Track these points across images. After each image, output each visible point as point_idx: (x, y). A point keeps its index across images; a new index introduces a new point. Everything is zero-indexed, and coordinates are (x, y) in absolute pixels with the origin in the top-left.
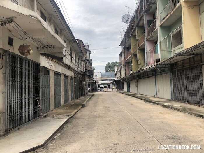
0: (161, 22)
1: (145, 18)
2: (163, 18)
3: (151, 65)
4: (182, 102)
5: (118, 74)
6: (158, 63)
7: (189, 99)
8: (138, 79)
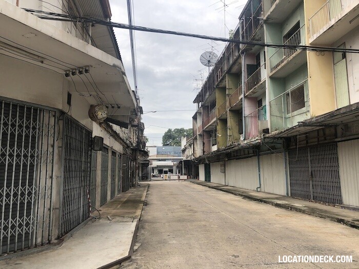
0: (272, 70)
1: (244, 62)
2: (275, 65)
3: (255, 138)
4: (305, 200)
5: (187, 150)
6: (267, 135)
7: (315, 194)
8: (227, 159)
